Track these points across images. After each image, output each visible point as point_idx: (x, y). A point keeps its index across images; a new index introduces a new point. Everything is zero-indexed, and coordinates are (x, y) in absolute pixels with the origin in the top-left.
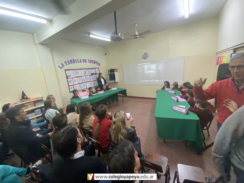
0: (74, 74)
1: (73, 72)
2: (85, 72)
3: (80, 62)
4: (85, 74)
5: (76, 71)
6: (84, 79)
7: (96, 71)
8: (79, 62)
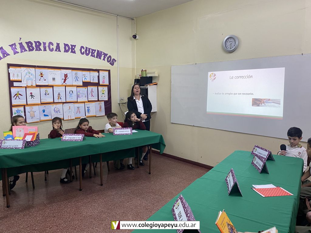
0: (31, 77)
1: (29, 73)
2: (66, 76)
3: (56, 50)
4: (64, 82)
5: (39, 71)
6: (59, 94)
7: (99, 77)
8: (53, 48)
